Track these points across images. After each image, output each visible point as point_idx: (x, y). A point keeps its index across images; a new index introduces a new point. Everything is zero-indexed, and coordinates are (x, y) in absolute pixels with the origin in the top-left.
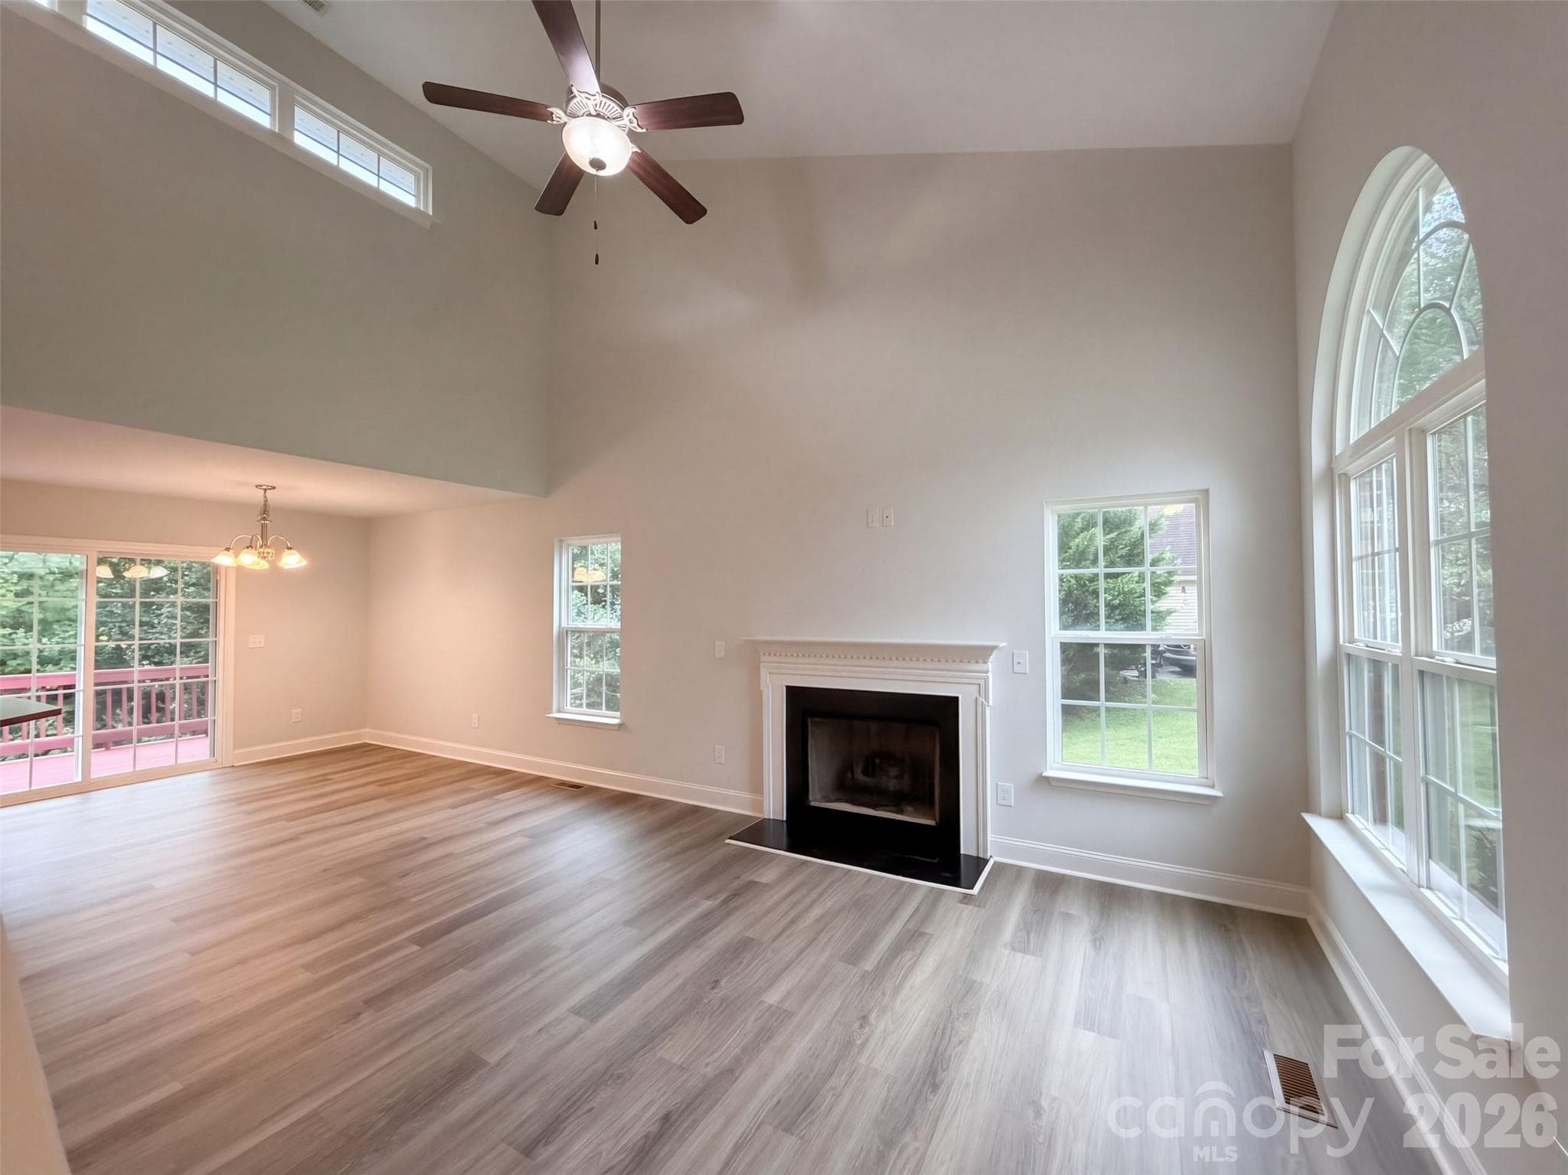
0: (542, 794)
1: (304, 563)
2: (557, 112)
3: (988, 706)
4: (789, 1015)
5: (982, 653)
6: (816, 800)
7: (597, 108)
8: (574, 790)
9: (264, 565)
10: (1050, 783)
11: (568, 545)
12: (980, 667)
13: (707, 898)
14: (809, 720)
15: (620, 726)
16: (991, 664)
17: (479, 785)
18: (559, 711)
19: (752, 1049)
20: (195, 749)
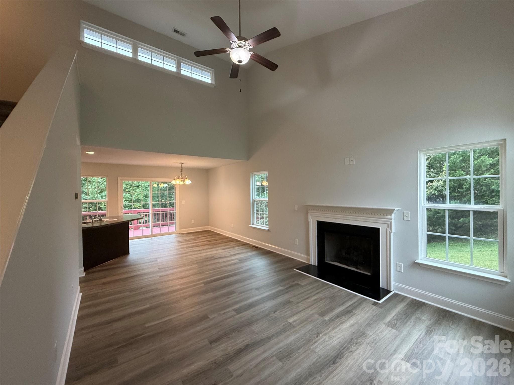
0: (247, 248)
1: (191, 182)
2: (228, 49)
3: (392, 233)
4: (294, 327)
5: (390, 212)
6: (328, 260)
7: (239, 45)
8: (255, 248)
9: (182, 183)
10: (420, 266)
11: (255, 175)
12: (389, 217)
13: (282, 286)
14: (325, 233)
15: (268, 230)
16: (393, 216)
17: (232, 244)
18: (253, 225)
19: (278, 334)
20: (172, 229)
